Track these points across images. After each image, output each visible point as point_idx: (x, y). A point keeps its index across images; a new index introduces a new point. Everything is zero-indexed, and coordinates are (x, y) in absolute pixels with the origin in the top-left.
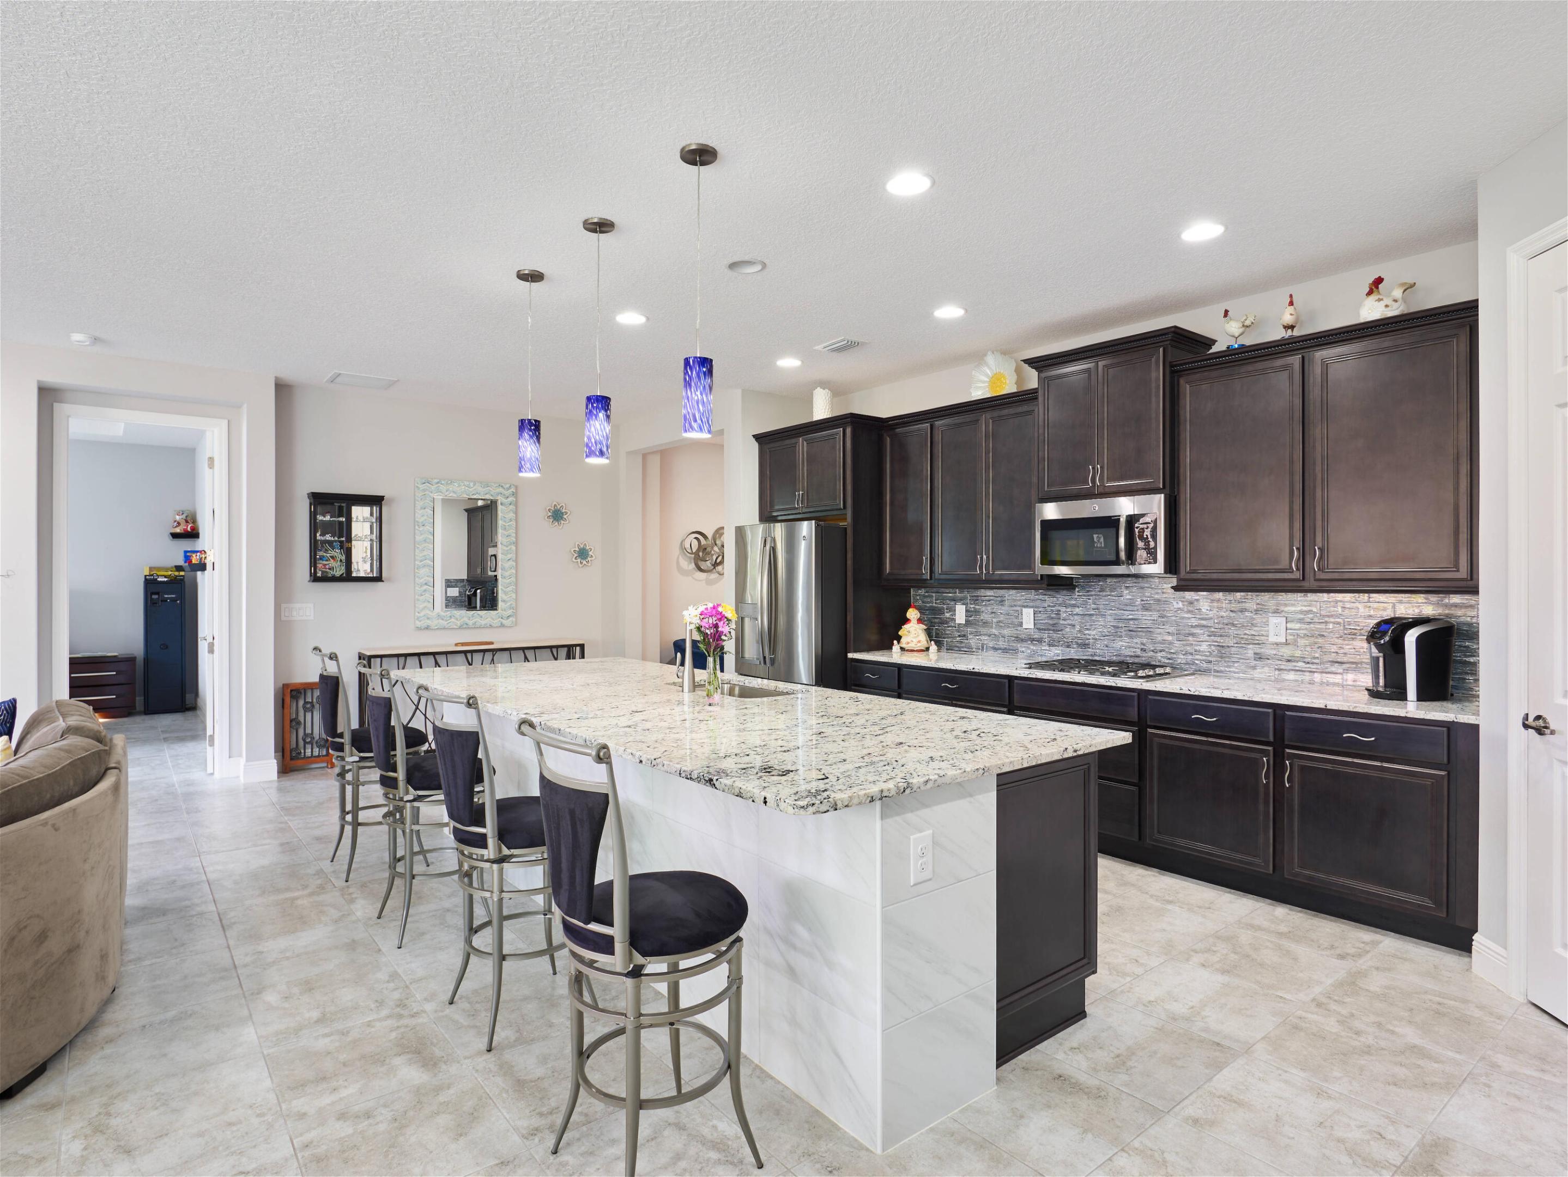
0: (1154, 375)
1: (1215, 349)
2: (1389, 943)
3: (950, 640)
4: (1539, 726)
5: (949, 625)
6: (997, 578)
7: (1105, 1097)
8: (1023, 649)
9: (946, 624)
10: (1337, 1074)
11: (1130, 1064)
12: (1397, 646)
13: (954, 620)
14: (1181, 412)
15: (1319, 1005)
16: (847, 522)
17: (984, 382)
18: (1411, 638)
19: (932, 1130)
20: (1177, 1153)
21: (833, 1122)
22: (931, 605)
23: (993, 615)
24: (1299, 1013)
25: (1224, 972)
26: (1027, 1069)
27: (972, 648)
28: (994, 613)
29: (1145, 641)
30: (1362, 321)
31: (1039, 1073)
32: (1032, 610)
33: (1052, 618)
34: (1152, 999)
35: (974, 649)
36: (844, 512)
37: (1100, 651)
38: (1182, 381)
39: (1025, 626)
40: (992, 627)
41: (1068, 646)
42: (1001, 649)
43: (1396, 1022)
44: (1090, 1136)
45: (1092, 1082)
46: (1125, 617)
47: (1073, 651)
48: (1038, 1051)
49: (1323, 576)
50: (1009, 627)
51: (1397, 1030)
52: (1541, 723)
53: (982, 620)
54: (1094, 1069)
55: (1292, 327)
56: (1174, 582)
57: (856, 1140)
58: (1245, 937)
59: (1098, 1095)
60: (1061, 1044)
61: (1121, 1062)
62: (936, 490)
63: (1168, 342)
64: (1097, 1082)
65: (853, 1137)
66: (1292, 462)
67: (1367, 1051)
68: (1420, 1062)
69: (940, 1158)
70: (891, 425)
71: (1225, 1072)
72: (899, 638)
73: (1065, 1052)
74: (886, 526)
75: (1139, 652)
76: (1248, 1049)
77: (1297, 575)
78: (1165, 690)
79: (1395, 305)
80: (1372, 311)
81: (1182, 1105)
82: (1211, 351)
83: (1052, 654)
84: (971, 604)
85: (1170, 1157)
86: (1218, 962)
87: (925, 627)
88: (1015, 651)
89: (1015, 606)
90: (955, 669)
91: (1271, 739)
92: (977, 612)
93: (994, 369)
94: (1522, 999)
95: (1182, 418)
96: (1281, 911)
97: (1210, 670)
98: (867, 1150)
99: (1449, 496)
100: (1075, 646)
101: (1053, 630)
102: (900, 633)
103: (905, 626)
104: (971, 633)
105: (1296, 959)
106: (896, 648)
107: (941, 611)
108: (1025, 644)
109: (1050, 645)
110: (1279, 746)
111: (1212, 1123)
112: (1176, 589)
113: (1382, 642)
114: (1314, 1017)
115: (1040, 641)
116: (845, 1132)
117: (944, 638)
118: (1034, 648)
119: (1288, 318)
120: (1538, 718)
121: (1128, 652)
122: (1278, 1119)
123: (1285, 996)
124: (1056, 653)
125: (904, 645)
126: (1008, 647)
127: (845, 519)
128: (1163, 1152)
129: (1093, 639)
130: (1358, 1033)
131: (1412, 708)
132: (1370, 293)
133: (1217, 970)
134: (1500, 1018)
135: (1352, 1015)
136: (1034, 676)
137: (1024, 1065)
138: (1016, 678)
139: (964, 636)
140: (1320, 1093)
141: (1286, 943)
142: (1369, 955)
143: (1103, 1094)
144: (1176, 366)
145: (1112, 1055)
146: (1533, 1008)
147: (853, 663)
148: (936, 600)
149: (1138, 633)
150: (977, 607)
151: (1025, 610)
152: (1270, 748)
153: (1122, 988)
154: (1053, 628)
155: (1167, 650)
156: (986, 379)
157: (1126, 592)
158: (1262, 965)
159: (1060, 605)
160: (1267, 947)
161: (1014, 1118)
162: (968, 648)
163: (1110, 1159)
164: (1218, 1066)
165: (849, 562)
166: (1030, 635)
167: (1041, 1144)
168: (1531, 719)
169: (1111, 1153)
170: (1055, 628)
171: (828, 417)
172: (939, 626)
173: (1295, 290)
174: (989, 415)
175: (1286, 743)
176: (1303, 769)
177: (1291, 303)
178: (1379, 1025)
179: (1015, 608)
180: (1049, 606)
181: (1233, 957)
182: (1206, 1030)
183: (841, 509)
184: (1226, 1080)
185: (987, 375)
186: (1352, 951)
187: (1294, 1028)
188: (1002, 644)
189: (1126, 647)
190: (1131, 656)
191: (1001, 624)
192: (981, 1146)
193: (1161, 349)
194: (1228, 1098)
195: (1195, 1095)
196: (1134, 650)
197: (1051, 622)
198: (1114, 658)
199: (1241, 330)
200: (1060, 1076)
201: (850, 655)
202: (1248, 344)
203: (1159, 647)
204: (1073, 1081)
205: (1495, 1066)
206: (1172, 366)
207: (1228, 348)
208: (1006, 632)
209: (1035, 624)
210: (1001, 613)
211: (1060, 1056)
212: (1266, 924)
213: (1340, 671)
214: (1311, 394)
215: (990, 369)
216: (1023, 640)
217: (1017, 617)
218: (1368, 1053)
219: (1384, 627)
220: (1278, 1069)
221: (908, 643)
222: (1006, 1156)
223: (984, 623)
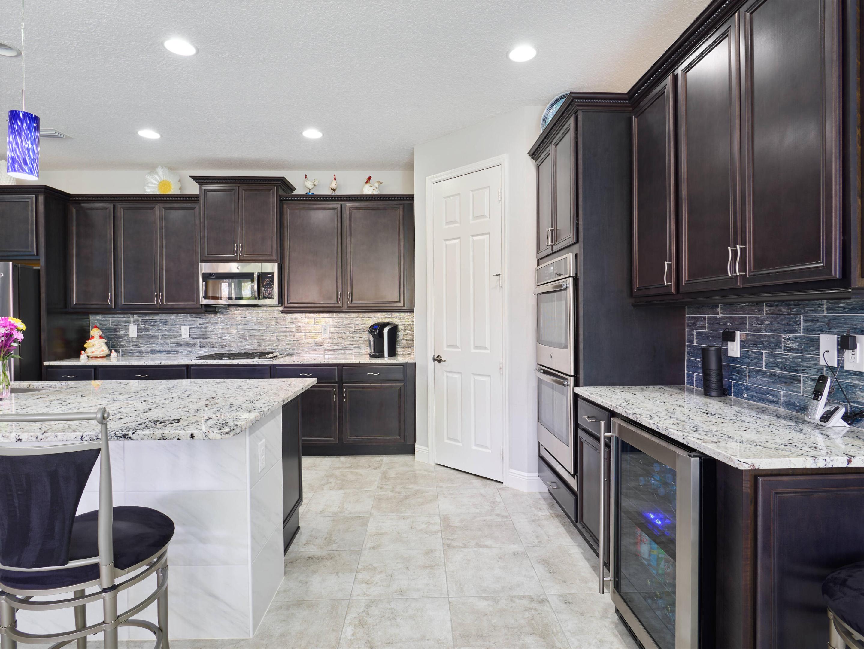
0: (271, 200)
1: (295, 193)
2: (386, 459)
3: (124, 349)
4: (438, 360)
5: (124, 339)
6: (169, 307)
7: (334, 557)
8: (182, 350)
9: (121, 338)
10: (403, 509)
11: (333, 539)
12: (381, 335)
13: (128, 335)
14: (285, 222)
15: (381, 488)
16: (40, 266)
17: (154, 184)
18: (386, 330)
19: (269, 612)
20: (376, 562)
21: (210, 640)
22: (107, 326)
23: (159, 331)
24: (377, 494)
25: (340, 489)
26: (292, 562)
27: (143, 353)
28: (160, 329)
29: (259, 341)
30: (364, 194)
31: (299, 561)
32: (188, 327)
33: (202, 331)
34: (321, 510)
35: (145, 353)
36: (37, 258)
37: (235, 348)
38: (285, 206)
39: (183, 336)
40: (158, 338)
41: (213, 347)
42: (165, 352)
43: (407, 485)
44: (341, 574)
45: (324, 553)
46: (248, 328)
47: (216, 349)
48: (290, 552)
49: (351, 305)
50: (171, 338)
51: (409, 487)
52: (439, 358)
53: (151, 334)
54: (321, 548)
55: (335, 190)
56: (281, 309)
57: (233, 640)
58: (337, 473)
59: (330, 557)
60: (298, 545)
61: (329, 540)
62: (119, 249)
63: (279, 184)
64: (326, 552)
65: (228, 640)
66: (337, 253)
67: (406, 498)
68: (423, 495)
69: (284, 621)
70: (77, 200)
71: (369, 525)
72: (85, 349)
73: (303, 547)
74: (73, 271)
75: (256, 347)
76: (371, 514)
77: (340, 305)
78: (285, 363)
79: (377, 190)
80: (368, 190)
81: (364, 545)
82: (293, 194)
83: (202, 352)
84: (142, 324)
85: (375, 565)
86: (335, 486)
87: (106, 341)
88: (176, 352)
89: (176, 325)
90: (145, 364)
91: (337, 380)
92: (147, 329)
93: (162, 177)
94: (434, 464)
95: (285, 225)
96: (343, 459)
97: (294, 353)
98: (243, 640)
99: (397, 272)
100: (217, 346)
101: (203, 338)
102: (85, 346)
103: (90, 341)
104: (142, 343)
105: (361, 475)
106: (83, 356)
107: (116, 330)
108: (183, 347)
109: (200, 347)
110: (340, 382)
111: (379, 546)
112: (282, 312)
113: (376, 333)
114: (382, 493)
115: (194, 345)
116: (222, 640)
117: (119, 347)
118: (190, 349)
119: (333, 186)
120: (438, 357)
121: (250, 347)
122: (398, 533)
123: (368, 489)
124: (205, 351)
125: (89, 354)
126: (171, 350)
127: (38, 264)
128: (372, 565)
129: (230, 341)
130: (399, 493)
131: (386, 360)
132: (367, 182)
133: (337, 489)
134: (432, 472)
135: (393, 488)
136: (205, 364)
137: (289, 561)
138: (192, 366)
139: (137, 345)
140: (404, 518)
141: (352, 470)
142: (383, 465)
143: (332, 555)
144: (282, 197)
145: (324, 539)
146: (438, 466)
147: (49, 369)
148: (112, 323)
149: (255, 337)
150: (147, 326)
151: (183, 327)
152: (336, 385)
153: (305, 511)
154: (202, 337)
155: (271, 345)
156: (156, 183)
157: (248, 315)
158: (351, 481)
159: (207, 323)
160: (348, 474)
161: (303, 585)
162: (140, 353)
163: (355, 578)
164: (365, 524)
165: (43, 295)
166: (187, 342)
167: (324, 589)
168: (435, 357)
169: (354, 576)
170: (204, 337)
171: (13, 184)
172: (115, 340)
173: (338, 173)
174: (162, 206)
175: (343, 381)
176: (350, 392)
177: (335, 179)
178: (403, 488)
179: (176, 326)
180: (200, 324)
181: (339, 482)
182: (350, 513)
183: (34, 256)
184: (371, 527)
185: (156, 180)
186: (377, 465)
187: (380, 499)
188: (166, 348)
189: (249, 345)
190: (252, 350)
191: (166, 336)
192: (299, 604)
193: (276, 187)
194: (377, 534)
195: (366, 539)
196: (254, 346)
197: (201, 333)
198: (242, 351)
199: (313, 186)
200: (309, 558)
201: (46, 364)
202: (315, 194)
203: (267, 344)
204: (316, 557)
205: (441, 487)
206: (280, 197)
207: (307, 194)
208: (169, 341)
209: (190, 335)
210: (165, 330)
211: (302, 550)
212: (341, 465)
213: (352, 348)
214: (345, 222)
215: (159, 177)
216: (181, 345)
217: (177, 331)
218: (407, 498)
219: (375, 327)
220: (385, 516)
221: (93, 352)
222: (313, 602)
223: (152, 336)
